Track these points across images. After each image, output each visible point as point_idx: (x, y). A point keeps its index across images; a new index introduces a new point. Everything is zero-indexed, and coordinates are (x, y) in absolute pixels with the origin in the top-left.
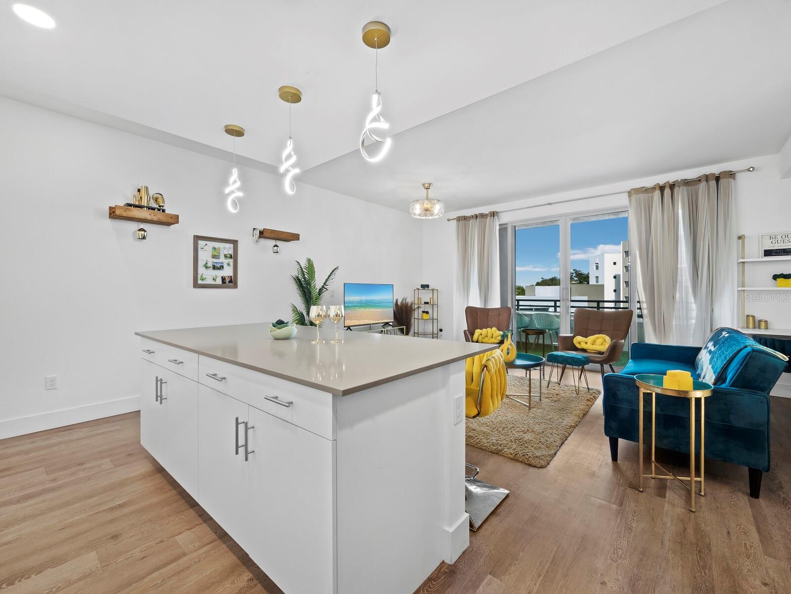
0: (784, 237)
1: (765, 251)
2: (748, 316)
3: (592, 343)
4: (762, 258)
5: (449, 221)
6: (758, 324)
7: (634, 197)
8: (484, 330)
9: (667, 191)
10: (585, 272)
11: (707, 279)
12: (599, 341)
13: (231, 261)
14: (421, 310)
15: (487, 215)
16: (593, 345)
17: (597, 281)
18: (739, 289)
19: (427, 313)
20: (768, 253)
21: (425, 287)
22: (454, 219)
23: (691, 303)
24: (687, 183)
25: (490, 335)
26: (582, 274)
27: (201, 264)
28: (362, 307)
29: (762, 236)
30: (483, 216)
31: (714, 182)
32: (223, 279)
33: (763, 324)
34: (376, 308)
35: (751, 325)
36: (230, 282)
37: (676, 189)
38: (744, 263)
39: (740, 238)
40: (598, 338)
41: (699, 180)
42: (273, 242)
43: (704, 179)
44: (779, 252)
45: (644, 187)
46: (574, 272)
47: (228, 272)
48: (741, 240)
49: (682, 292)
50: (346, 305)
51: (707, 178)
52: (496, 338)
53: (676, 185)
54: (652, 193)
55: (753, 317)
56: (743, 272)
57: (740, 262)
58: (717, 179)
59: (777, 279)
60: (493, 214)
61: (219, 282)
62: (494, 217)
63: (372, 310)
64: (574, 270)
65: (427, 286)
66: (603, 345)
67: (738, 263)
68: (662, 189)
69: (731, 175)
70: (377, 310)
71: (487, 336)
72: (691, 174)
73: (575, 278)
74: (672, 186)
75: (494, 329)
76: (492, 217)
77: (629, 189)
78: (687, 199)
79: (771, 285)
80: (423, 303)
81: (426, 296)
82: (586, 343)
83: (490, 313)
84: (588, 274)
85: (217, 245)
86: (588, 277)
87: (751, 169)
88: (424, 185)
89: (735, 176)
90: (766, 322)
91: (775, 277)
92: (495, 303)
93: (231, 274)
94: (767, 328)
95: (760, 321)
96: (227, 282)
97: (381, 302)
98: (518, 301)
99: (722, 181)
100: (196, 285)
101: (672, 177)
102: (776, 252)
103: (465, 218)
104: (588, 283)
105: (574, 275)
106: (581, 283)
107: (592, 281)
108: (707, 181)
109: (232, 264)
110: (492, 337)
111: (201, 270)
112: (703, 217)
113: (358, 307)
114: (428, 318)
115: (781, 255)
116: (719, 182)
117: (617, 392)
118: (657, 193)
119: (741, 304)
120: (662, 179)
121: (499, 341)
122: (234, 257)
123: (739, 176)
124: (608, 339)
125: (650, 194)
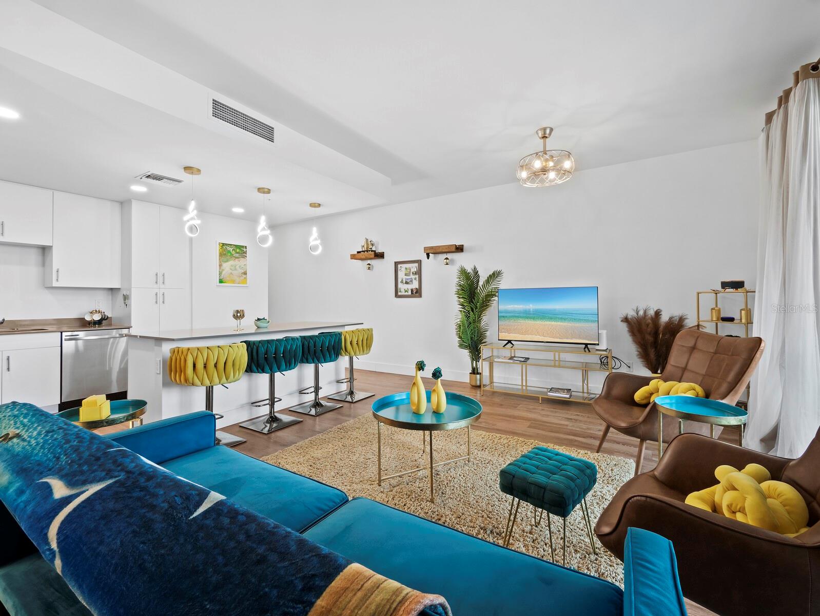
13: (417, 276)
27: (400, 280)
32: (412, 290)
36: (416, 293)
42: (445, 256)
47: (415, 285)
50: (500, 315)
61: (410, 293)
63: (548, 323)
85: (408, 266)
93: (417, 287)
96: (414, 293)
100: (397, 296)
109: (417, 279)
111: (400, 285)
122: (419, 273)
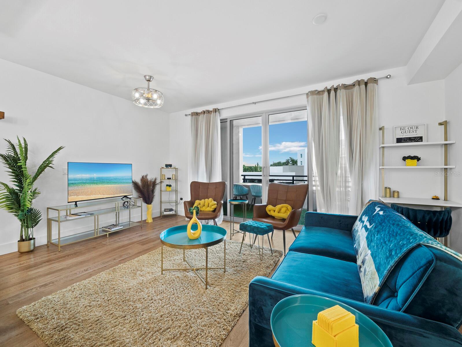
0: (410, 128)
1: (397, 139)
2: (386, 188)
3: (278, 211)
4: (395, 143)
5: (186, 116)
6: (393, 194)
7: (310, 98)
8: (203, 200)
9: (332, 93)
10: (295, 159)
11: (359, 160)
12: (283, 210)
14: (164, 185)
15: (211, 111)
16: (279, 213)
17: (301, 164)
18: (381, 167)
19: (170, 186)
20: (399, 140)
21: (168, 166)
22: (189, 115)
23: (348, 177)
24: (346, 87)
25: (206, 204)
26: (294, 160)
28: (94, 183)
29: (395, 127)
30: (209, 112)
31: (364, 86)
33: (396, 194)
34: (111, 184)
35: (388, 195)
37: (338, 91)
38: (383, 147)
39: (380, 129)
40: (282, 207)
41: (354, 85)
43: (357, 84)
44: (406, 140)
45: (317, 90)
46: (290, 159)
48: (381, 131)
49: (342, 169)
51: (359, 83)
52: (211, 207)
53: (338, 89)
54: (323, 95)
55: (390, 188)
56: (383, 154)
57: (381, 147)
58: (366, 84)
59: (406, 160)
60: (216, 110)
62: (216, 112)
63: (106, 186)
64: (290, 158)
65: (171, 166)
66: (286, 213)
67: (380, 148)
68: (329, 91)
69: (375, 81)
70: (113, 185)
71: (204, 205)
72: (349, 81)
73: (290, 162)
74: (336, 90)
75: (210, 199)
76: (215, 113)
77: (307, 92)
78: (346, 99)
79: (401, 165)
80: (166, 178)
81: (169, 173)
82: (274, 211)
83: (209, 187)
84: (297, 160)
86: (297, 161)
87: (389, 77)
88: (145, 76)
89: (377, 81)
90: (398, 192)
91: (404, 159)
92: (217, 178)
94: (398, 197)
95: (394, 192)
97: (115, 179)
98: (244, 176)
99: (369, 85)
101: (335, 83)
102: (404, 140)
103: (197, 114)
104: (297, 165)
105: (290, 160)
106: (293, 165)
107: (299, 164)
108: (359, 86)
110: (208, 206)
112: (357, 113)
113: (88, 183)
114: (170, 190)
115: (408, 142)
116: (367, 87)
117: (264, 308)
118: (326, 94)
119: (381, 179)
120: (329, 84)
121: (213, 210)
123: (380, 82)
124: (290, 207)
125: (321, 96)
